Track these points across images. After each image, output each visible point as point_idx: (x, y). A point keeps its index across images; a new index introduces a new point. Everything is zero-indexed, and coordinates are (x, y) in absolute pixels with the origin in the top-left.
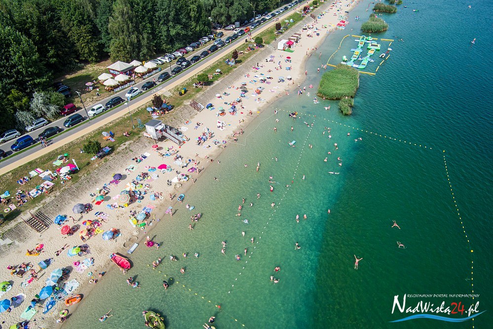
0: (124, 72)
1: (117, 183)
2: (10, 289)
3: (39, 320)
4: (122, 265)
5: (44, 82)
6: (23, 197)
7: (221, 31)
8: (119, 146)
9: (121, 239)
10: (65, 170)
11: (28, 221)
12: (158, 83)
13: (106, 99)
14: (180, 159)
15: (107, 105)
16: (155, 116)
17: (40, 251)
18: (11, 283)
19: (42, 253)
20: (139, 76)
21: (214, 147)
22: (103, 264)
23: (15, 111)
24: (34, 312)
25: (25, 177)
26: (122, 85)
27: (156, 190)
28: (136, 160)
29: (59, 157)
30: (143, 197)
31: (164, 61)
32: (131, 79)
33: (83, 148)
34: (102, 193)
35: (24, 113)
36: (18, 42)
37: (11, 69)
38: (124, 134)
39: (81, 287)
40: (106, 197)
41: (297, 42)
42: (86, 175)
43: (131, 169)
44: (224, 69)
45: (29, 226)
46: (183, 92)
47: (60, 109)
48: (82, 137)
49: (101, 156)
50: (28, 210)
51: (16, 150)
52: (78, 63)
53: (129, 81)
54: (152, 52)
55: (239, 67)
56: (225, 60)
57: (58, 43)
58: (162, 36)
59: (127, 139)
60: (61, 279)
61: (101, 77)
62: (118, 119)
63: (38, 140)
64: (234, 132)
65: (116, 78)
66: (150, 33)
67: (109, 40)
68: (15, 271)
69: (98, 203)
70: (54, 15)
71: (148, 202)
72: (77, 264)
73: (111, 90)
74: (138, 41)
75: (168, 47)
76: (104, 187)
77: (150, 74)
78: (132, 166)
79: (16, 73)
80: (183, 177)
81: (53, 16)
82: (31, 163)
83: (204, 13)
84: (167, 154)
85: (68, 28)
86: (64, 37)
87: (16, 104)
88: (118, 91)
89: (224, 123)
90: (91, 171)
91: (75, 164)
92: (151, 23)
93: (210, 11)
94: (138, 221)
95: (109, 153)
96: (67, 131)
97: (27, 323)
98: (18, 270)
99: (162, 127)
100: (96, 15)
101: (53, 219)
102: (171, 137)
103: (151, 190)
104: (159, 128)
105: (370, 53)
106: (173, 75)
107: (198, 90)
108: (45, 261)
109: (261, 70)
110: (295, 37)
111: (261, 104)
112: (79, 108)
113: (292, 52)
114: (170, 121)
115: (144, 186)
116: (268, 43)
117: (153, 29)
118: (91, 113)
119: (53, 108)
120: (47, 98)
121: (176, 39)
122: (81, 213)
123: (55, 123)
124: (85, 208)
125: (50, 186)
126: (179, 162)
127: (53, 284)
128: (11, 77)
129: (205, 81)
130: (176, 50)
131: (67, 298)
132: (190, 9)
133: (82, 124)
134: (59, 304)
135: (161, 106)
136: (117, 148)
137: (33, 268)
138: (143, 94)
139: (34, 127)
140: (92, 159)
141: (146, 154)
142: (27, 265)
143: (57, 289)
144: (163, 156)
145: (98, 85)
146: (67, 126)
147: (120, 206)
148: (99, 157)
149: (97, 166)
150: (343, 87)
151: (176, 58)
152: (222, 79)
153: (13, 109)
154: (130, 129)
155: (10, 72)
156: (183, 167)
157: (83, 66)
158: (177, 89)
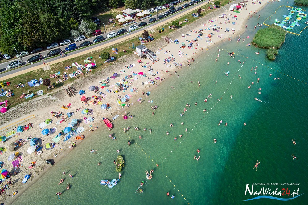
0: (131, 15)
1: (114, 78)
2: (50, 124)
3: (61, 144)
4: (108, 125)
5: (88, 16)
6: (66, 76)
8: (119, 57)
9: (110, 110)
10: (89, 66)
11: (66, 90)
12: (148, 24)
13: (118, 29)
14: (152, 70)
15: (117, 33)
16: (142, 43)
17: (69, 107)
18: (51, 121)
19: (69, 109)
20: (138, 18)
21: (174, 67)
22: (98, 122)
23: (71, 30)
24: (59, 139)
25: (69, 66)
26: (128, 22)
27: (135, 86)
28: (127, 67)
29: (88, 58)
30: (127, 89)
31: (154, 10)
33: (101, 55)
34: (105, 82)
35: (75, 31)
37: (73, 7)
38: (124, 51)
39: (85, 132)
40: (107, 85)
41: (244, 6)
42: (99, 71)
43: (123, 72)
44: (190, 19)
45: (66, 93)
46: (162, 31)
47: (93, 32)
48: (101, 49)
49: (109, 61)
50: (67, 84)
51: (67, 51)
52: (107, 7)
53: (132, 21)
54: (148, 5)
55: (200, 19)
56: (192, 13)
60: (76, 125)
61: (118, 17)
62: (122, 42)
63: (79, 47)
64: (188, 59)
65: (126, 18)
68: (55, 115)
69: (103, 87)
72: (85, 118)
73: (122, 24)
75: (159, 2)
76: (107, 79)
77: (145, 18)
78: (124, 70)
79: (75, 9)
80: (152, 82)
82: (73, 59)
84: (145, 67)
87: (72, 26)
88: (125, 26)
89: (183, 53)
90: (102, 69)
91: (95, 63)
94: (121, 102)
95: (113, 60)
96: (94, 44)
97: (54, 144)
98: (56, 115)
99: (146, 50)
101: (78, 91)
102: (150, 58)
103: (132, 86)
104: (144, 50)
105: (298, 19)
106: (158, 20)
107: (171, 30)
108: (70, 113)
109: (213, 23)
110: (243, 3)
111: (210, 45)
112: (103, 33)
113: (239, 12)
114: (151, 47)
115: (128, 82)
116: (223, 5)
118: (108, 36)
119: (90, 31)
120: (88, 25)
122: (93, 91)
123: (89, 39)
124: (96, 88)
125: (80, 73)
126: (151, 72)
127: (71, 126)
128: (72, 11)
129: (177, 25)
130: (163, 5)
131: (76, 136)
133: (103, 41)
134: (72, 138)
135: (147, 37)
137: (63, 115)
138: (138, 29)
139: (78, 39)
140: (104, 62)
141: (133, 64)
142: (61, 113)
143: (72, 130)
144: (142, 67)
145: (115, 21)
146: (95, 41)
147: (113, 92)
148: (108, 62)
149: (106, 66)
150: (272, 40)
151: (161, 10)
152: (187, 25)
153: (70, 28)
154: (127, 49)
155: (72, 8)
156: (152, 76)
157: (109, 9)
158: (158, 28)
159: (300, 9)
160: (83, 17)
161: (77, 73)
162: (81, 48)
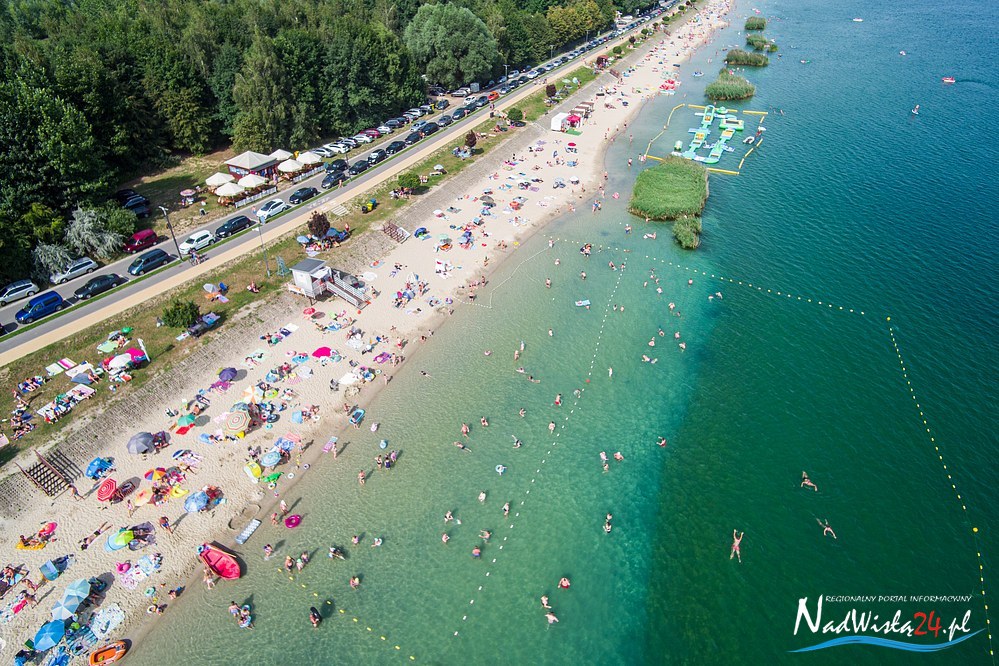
0: (258, 171)
1: (225, 388)
5: (99, 189)
6: (27, 418)
7: (444, 98)
8: (236, 312)
9: (224, 510)
10: (122, 361)
11: (30, 472)
12: (322, 191)
13: (217, 220)
14: (358, 336)
15: (218, 231)
16: (312, 253)
17: (47, 538)
19: (50, 544)
20: (286, 179)
21: (429, 312)
22: (180, 569)
23: (34, 243)
25: (36, 377)
26: (251, 195)
27: (305, 401)
28: (268, 339)
29: (112, 334)
30: (278, 417)
31: (335, 150)
32: (270, 183)
33: (162, 315)
34: (192, 407)
35: (52, 248)
36: (56, 116)
37: (37, 167)
38: (249, 288)
39: (129, 622)
40: (199, 418)
41: (586, 117)
42: (162, 371)
43: (256, 359)
44: (450, 165)
45: (31, 484)
46: (371, 208)
47: (124, 240)
48: (163, 294)
49: (197, 331)
50: (33, 448)
51: (25, 322)
52: (169, 154)
53: (266, 187)
54: (313, 135)
55: (478, 161)
56: (451, 148)
57: (134, 119)
58: (333, 106)
59: (253, 298)
60: (86, 604)
61: (212, 181)
62: (238, 258)
63: (73, 300)
64: (468, 281)
65: (242, 182)
66: (312, 102)
67: (232, 114)
69: (183, 431)
70: (131, 70)
71: (288, 429)
72: (124, 568)
73: (229, 204)
74: (287, 116)
75: (345, 125)
76: (198, 397)
77: (307, 175)
78: (259, 351)
79: (46, 173)
81: (129, 72)
82: (52, 348)
83: (413, 67)
84: (333, 327)
85: (156, 92)
86: (146, 109)
87: (38, 231)
88: (243, 206)
89: (449, 264)
90: (174, 363)
91: (143, 348)
92: (314, 84)
93: (424, 64)
94: (263, 469)
95: (214, 326)
96: (133, 282)
99: (325, 273)
100: (211, 71)
101: (84, 467)
102: (346, 295)
103: (296, 401)
104: (320, 274)
105: (726, 135)
106: (352, 177)
107: (399, 203)
108: (55, 563)
109: (519, 167)
110: (582, 108)
111: (521, 229)
112: (163, 238)
113: (578, 134)
114: (343, 262)
115: (281, 392)
116: (533, 119)
117: (318, 96)
118: (185, 247)
119: (110, 239)
120: (102, 220)
121: (360, 113)
122: (145, 452)
123: (109, 269)
124: (154, 441)
125: (86, 396)
126: (357, 343)
127: (66, 614)
129: (413, 186)
130: (360, 132)
131: (94, 650)
132: (388, 62)
133: (166, 269)
134: (76, 662)
135: (325, 233)
136: (232, 315)
137: (28, 577)
138: (292, 211)
139: (67, 274)
140: (179, 338)
141: (290, 327)
142: (16, 571)
144: (323, 330)
145: (203, 194)
146: (134, 272)
147: (227, 437)
148: (193, 334)
149: (187, 351)
150: (678, 197)
151: (358, 146)
152: (446, 183)
153: (29, 240)
154: (260, 278)
155: (36, 171)
156: (363, 353)
157: (179, 161)
158: (358, 201)
159: (723, 110)
160: (80, 195)
161: (71, 398)
162: (81, 302)
